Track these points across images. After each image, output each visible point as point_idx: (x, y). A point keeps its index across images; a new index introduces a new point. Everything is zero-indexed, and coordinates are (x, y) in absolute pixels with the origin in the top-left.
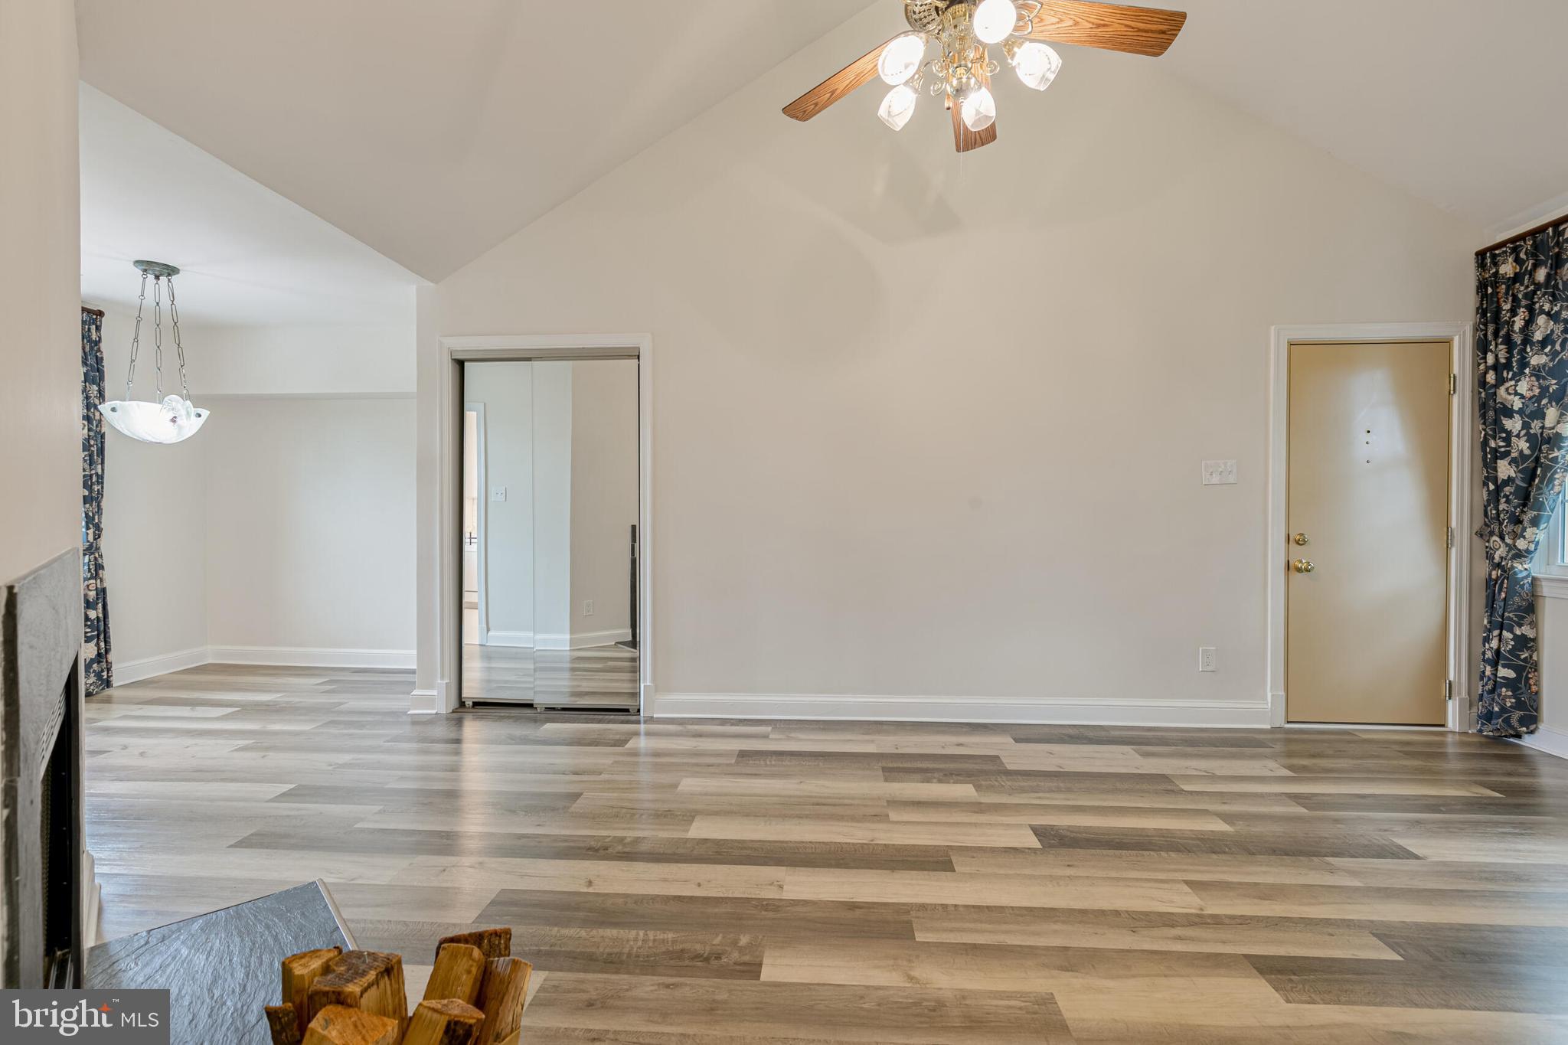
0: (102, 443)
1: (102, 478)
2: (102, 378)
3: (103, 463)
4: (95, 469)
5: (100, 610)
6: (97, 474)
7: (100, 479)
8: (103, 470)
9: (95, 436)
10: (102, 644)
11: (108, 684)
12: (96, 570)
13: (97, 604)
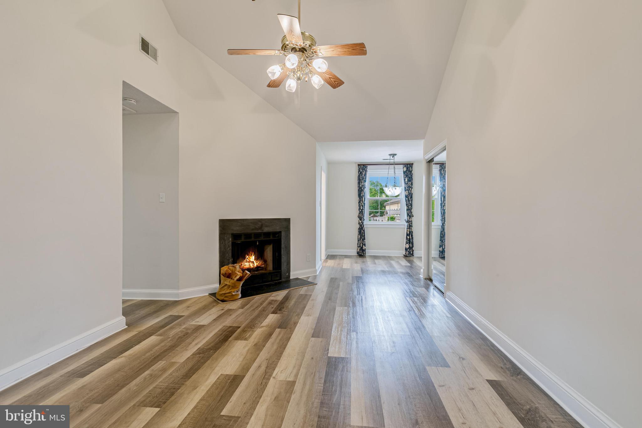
0: (412, 196)
1: (411, 204)
2: (412, 180)
3: (412, 200)
4: (410, 202)
5: (410, 237)
6: (410, 203)
7: (411, 205)
8: (412, 202)
9: (410, 194)
10: (411, 245)
11: (412, 255)
12: (409, 227)
13: (409, 235)
